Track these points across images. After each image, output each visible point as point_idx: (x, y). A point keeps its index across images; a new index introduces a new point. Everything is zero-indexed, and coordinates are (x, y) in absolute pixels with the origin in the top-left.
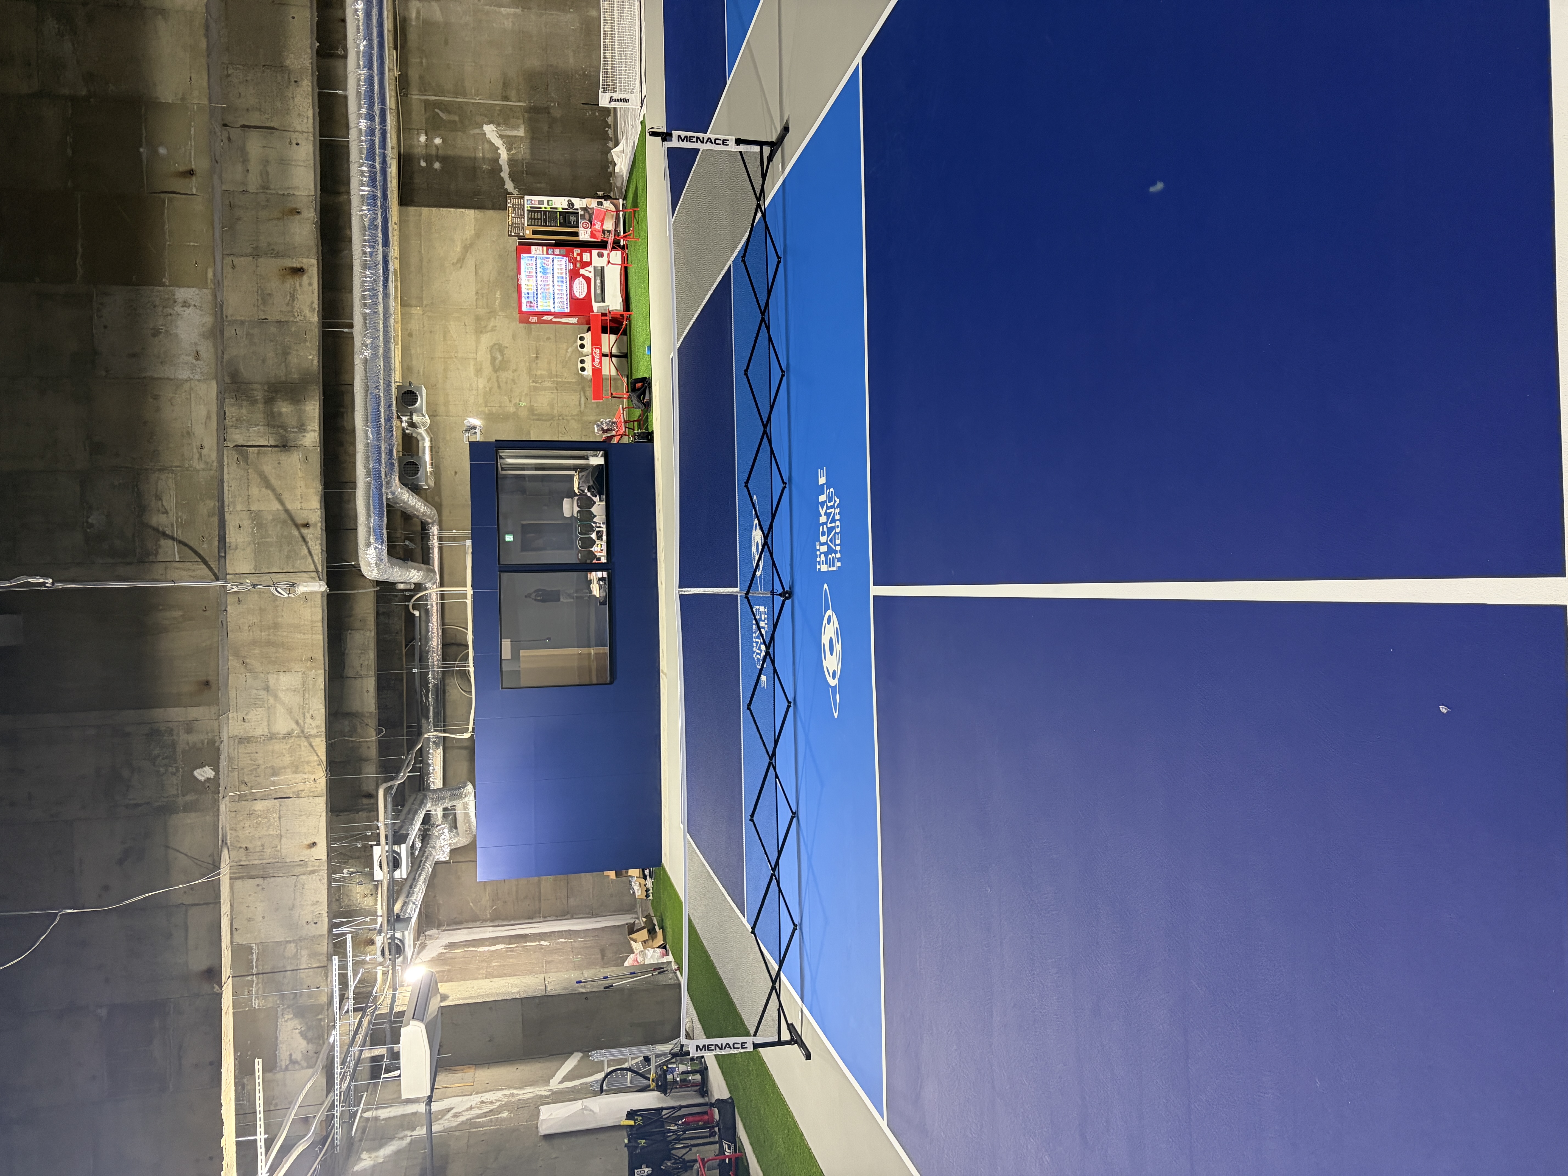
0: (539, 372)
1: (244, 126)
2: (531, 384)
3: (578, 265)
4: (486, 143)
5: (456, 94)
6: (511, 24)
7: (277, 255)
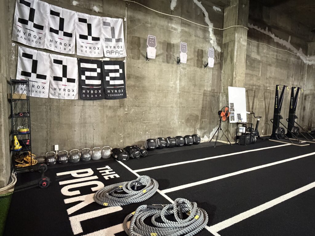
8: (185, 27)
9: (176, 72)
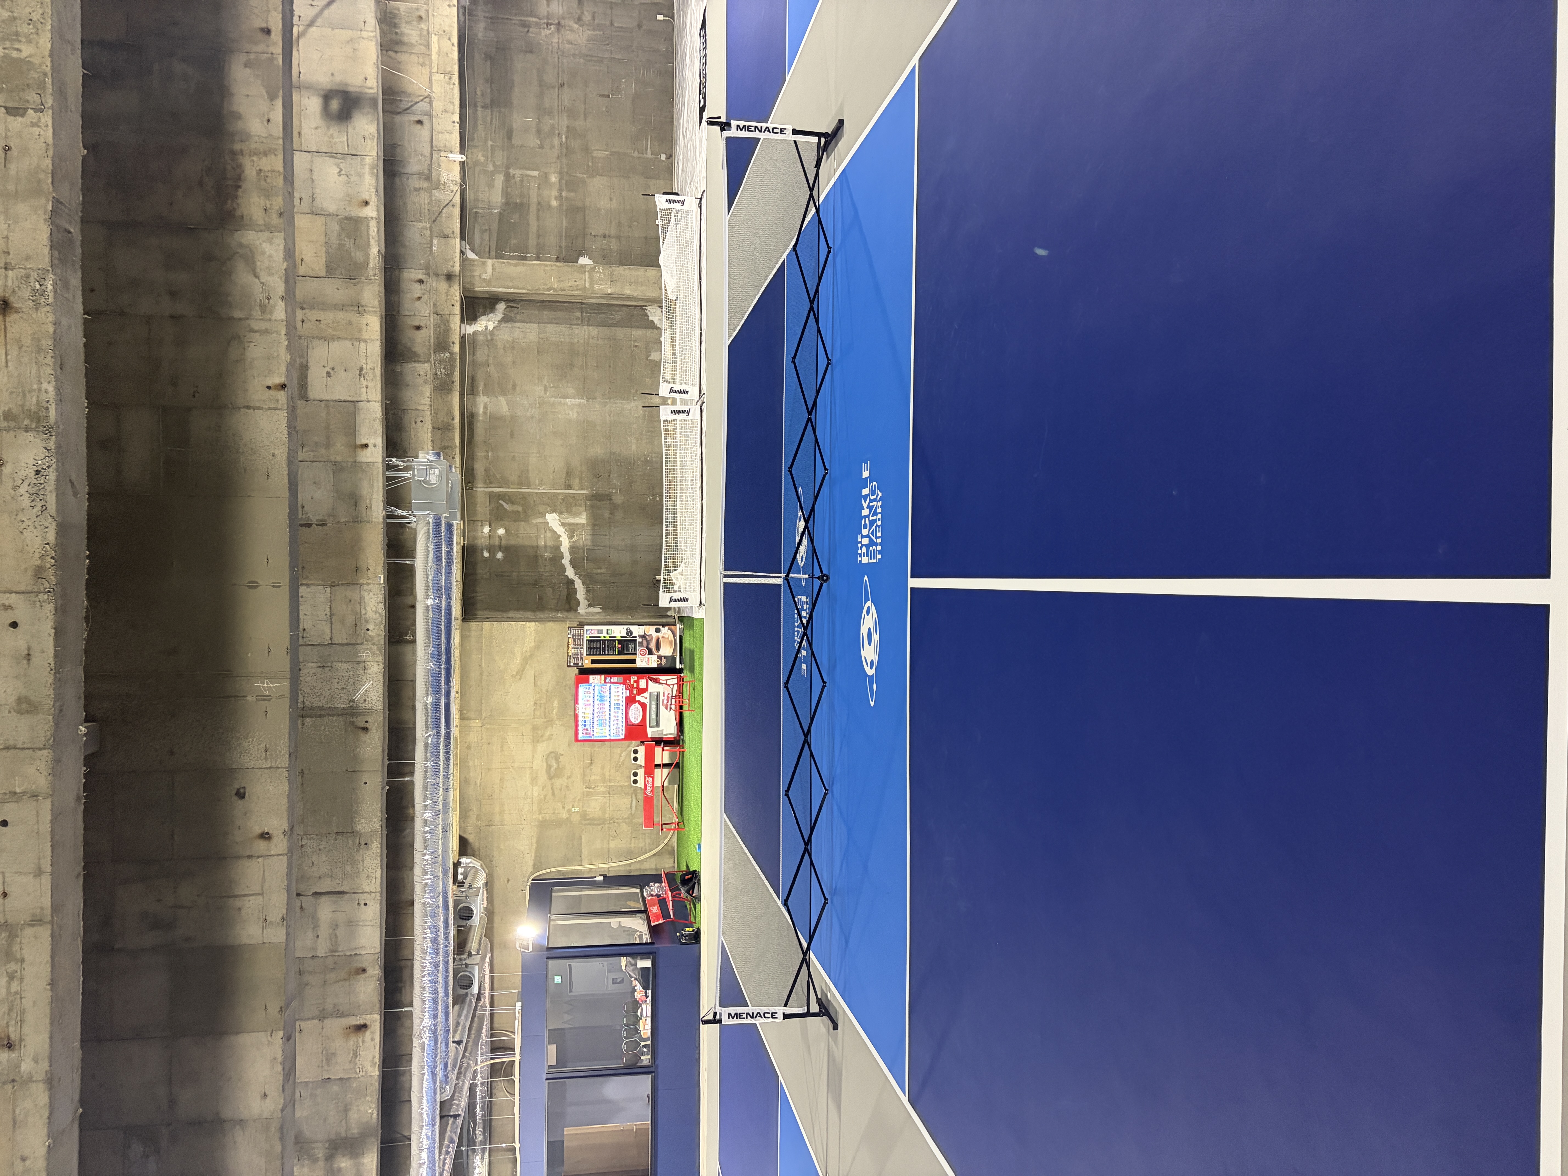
0: (593, 777)
1: (316, 894)
2: (585, 790)
3: (635, 692)
4: (548, 531)
5: (520, 485)
6: (575, 415)
7: (343, 1015)
8: (478, 387)
9: (553, 405)
